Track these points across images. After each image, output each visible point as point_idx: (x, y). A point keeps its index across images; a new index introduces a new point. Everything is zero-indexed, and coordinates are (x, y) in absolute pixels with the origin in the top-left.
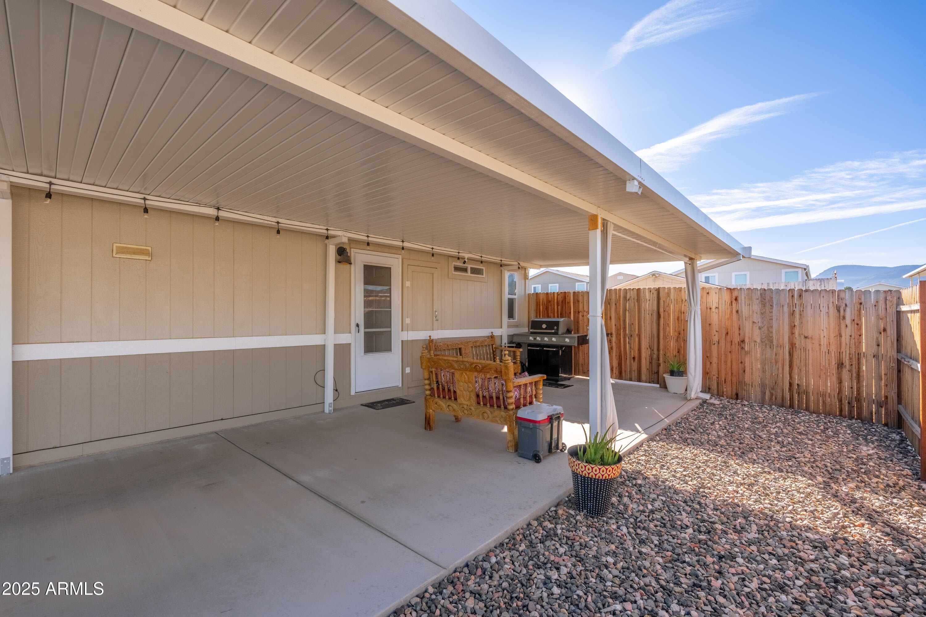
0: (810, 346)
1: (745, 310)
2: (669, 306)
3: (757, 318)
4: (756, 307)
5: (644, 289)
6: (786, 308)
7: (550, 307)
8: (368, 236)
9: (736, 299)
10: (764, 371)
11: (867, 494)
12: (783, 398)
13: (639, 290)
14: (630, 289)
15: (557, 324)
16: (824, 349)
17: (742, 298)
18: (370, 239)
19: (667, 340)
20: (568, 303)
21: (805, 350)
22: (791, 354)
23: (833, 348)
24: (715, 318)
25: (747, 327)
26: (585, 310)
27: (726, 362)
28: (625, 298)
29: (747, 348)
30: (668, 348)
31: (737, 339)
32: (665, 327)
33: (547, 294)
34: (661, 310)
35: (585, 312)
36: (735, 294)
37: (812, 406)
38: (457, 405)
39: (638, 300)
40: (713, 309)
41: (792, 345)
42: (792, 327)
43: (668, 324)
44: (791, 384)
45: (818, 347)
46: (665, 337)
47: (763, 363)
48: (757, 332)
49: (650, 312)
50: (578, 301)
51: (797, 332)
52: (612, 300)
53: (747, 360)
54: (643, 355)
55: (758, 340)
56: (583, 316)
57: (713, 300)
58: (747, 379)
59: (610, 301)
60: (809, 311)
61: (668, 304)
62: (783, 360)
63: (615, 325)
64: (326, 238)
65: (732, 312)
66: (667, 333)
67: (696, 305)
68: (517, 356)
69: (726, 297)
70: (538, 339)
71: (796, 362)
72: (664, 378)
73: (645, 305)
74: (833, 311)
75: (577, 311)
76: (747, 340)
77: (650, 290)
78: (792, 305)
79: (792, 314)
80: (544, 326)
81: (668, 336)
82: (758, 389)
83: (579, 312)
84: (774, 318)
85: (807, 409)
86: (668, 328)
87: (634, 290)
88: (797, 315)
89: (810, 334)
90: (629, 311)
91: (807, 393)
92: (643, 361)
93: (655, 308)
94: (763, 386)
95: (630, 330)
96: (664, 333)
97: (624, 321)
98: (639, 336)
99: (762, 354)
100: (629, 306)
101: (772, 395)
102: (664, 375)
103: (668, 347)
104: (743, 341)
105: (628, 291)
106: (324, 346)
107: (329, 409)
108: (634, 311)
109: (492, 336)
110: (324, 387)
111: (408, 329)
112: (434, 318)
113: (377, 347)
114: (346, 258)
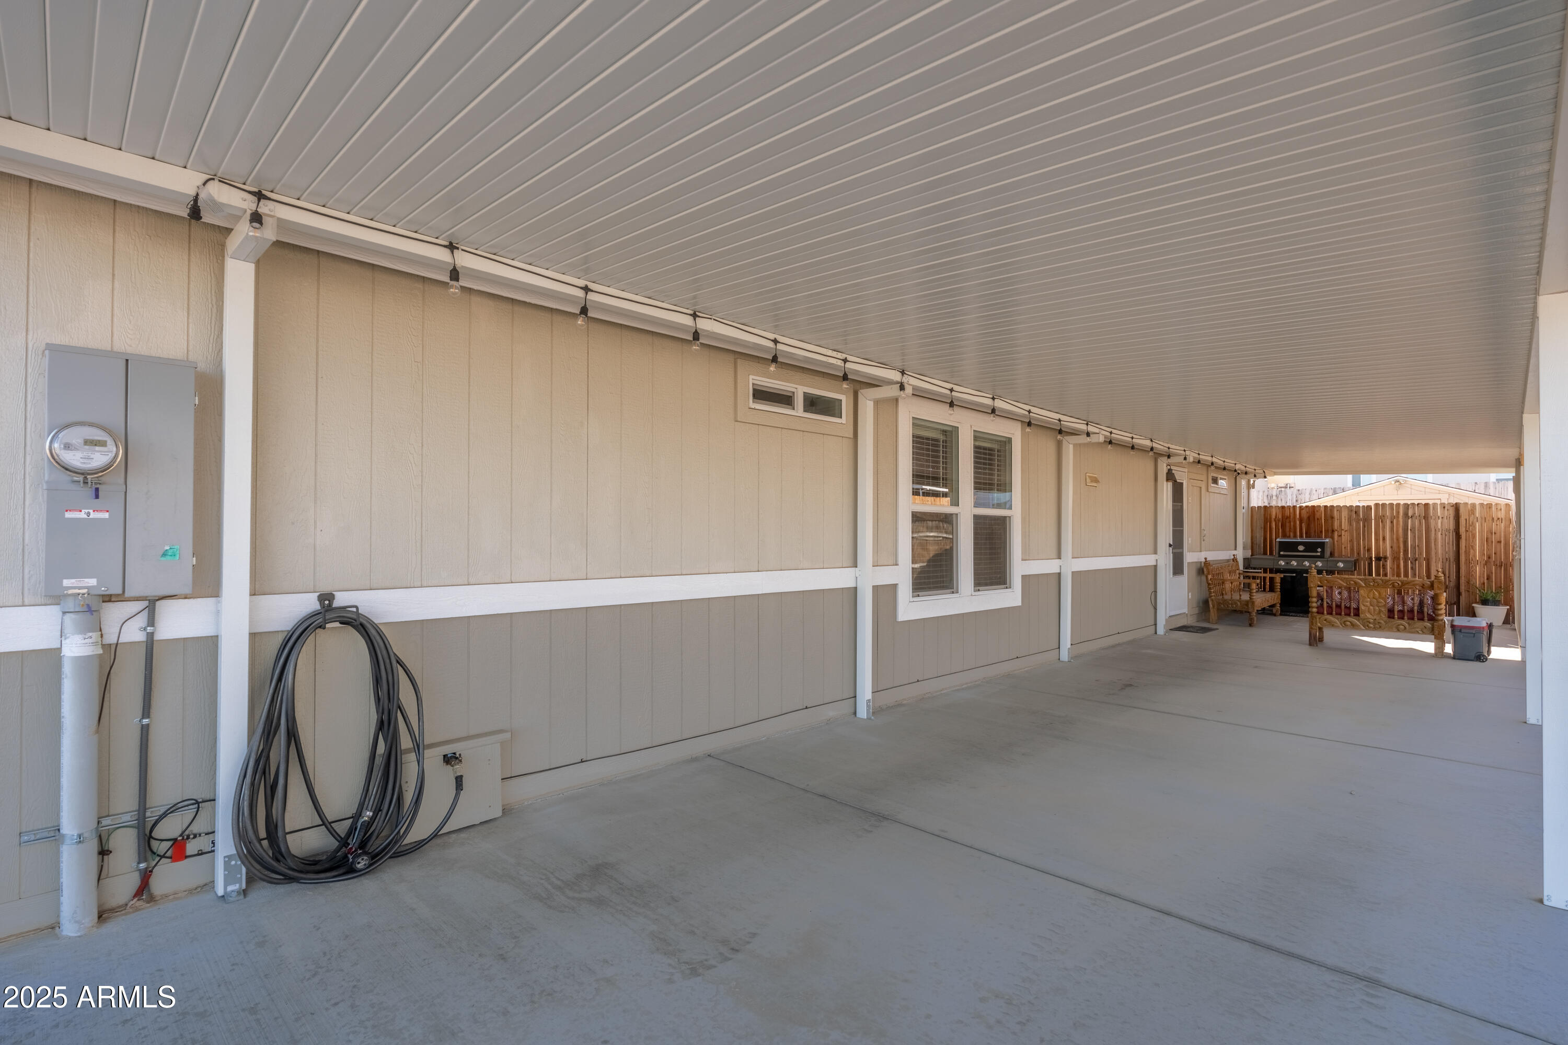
2: (1473, 525)
5: (1435, 504)
7: (1288, 524)
8: (1199, 454)
13: (1426, 505)
14: (1413, 504)
15: (1322, 545)
18: (1201, 457)
19: (1471, 565)
20: (1318, 519)
26: (1343, 528)
28: (1406, 515)
30: (1473, 575)
32: (1468, 550)
33: (1283, 507)
34: (1462, 530)
35: (1343, 531)
38: (1358, 620)
39: (1426, 517)
43: (1472, 546)
46: (1468, 562)
49: (1444, 532)
50: (1332, 518)
52: (1386, 518)
56: (1340, 536)
59: (1382, 518)
61: (1472, 523)
63: (1392, 547)
64: (1168, 458)
66: (1471, 556)
68: (1277, 583)
70: (1294, 563)
72: (1473, 607)
73: (1437, 524)
75: (1330, 529)
77: (1444, 506)
80: (1301, 548)
81: (1472, 560)
83: (1333, 531)
86: (1472, 551)
87: (1420, 505)
90: (1413, 530)
93: (1452, 527)
95: (1414, 553)
96: (1466, 556)
97: (1405, 542)
98: (1428, 560)
100: (1412, 525)
102: (1474, 605)
103: (1473, 573)
105: (1410, 506)
106: (1156, 567)
107: (1161, 630)
108: (1420, 531)
109: (1235, 560)
110: (1155, 609)
111: (1191, 550)
112: (1202, 538)
113: (1178, 568)
114: (1170, 476)
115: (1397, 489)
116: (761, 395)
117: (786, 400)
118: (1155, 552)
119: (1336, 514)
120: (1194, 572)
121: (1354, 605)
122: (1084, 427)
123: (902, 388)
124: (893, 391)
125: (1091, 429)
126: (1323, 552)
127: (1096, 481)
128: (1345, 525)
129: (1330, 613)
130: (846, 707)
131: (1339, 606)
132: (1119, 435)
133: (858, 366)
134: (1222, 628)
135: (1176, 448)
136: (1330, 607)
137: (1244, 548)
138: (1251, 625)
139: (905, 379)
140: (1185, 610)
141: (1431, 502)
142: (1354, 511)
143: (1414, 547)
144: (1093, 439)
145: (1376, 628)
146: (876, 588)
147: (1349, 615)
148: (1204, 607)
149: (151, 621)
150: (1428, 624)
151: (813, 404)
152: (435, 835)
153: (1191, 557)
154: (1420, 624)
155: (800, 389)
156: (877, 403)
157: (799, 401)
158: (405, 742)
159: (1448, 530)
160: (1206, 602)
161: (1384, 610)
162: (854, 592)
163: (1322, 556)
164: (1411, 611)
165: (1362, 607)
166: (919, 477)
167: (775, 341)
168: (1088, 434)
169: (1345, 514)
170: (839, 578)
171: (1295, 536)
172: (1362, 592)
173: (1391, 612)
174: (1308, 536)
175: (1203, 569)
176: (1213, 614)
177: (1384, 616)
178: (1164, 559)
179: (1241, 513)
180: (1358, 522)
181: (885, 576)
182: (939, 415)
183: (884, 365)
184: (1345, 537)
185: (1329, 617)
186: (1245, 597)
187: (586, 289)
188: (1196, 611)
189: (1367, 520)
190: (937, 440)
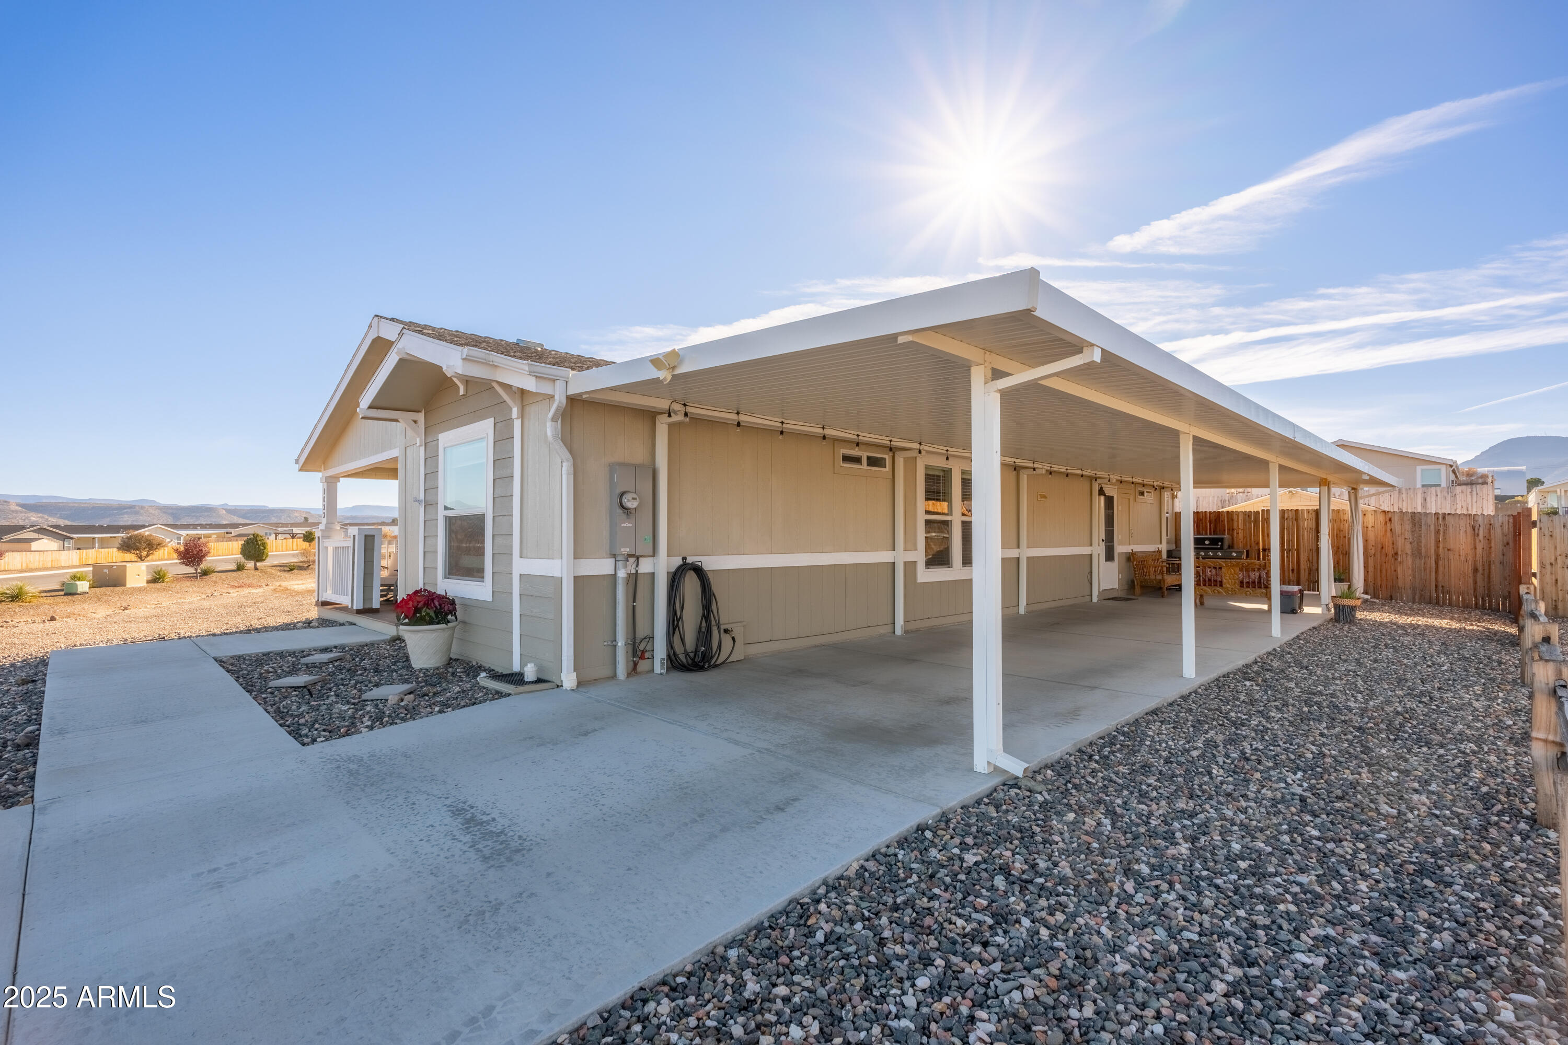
0: (1452, 557)
1: (1398, 529)
3: (1408, 535)
4: (1408, 527)
5: (1302, 510)
6: (1432, 527)
8: (1121, 477)
9: (1390, 520)
10: (1414, 577)
11: (1472, 625)
12: (1430, 597)
13: (1297, 510)
15: (1222, 540)
16: (1463, 558)
17: (1396, 519)
18: (1123, 478)
21: (1448, 559)
22: (1437, 563)
23: (1470, 557)
24: (1371, 535)
25: (1400, 543)
27: (1381, 571)
29: (1399, 559)
31: (1391, 552)
36: (1389, 515)
37: (1454, 603)
39: (1297, 519)
40: (1370, 528)
41: (1438, 556)
42: (1438, 542)
44: (1436, 586)
45: (1457, 557)
47: (1413, 570)
48: (1408, 546)
49: (1309, 530)
50: (1232, 520)
51: (1441, 546)
53: (1400, 570)
54: (1302, 567)
55: (1409, 553)
57: (1370, 520)
58: (1400, 584)
60: (1451, 530)
62: (1431, 568)
64: (1097, 480)
65: (1386, 531)
67: (1358, 525)
69: (1381, 518)
71: (1441, 569)
73: (1304, 524)
74: (1469, 530)
76: (1400, 553)
77: (1308, 511)
78: (1437, 525)
79: (1437, 532)
80: (1207, 542)
82: (1410, 592)
84: (1423, 535)
85: (1450, 604)
88: (1442, 532)
89: (1452, 547)
90: (1288, 529)
91: (1449, 592)
92: (1302, 572)
93: (1314, 527)
94: (1414, 589)
95: (1288, 545)
98: (1298, 550)
99: (1413, 563)
101: (1421, 595)
104: (1396, 554)
106: (1091, 555)
107: (1095, 599)
108: (1293, 530)
109: (1160, 552)
110: (1091, 584)
111: (1121, 544)
112: (1130, 535)
113: (1110, 556)
114: (1101, 492)
115: (1291, 498)
116: (846, 459)
117: (857, 460)
118: (1091, 545)
119: (1235, 517)
120: (1124, 559)
121: (1219, 579)
122: (1031, 465)
123: (920, 452)
124: (915, 454)
125: (1036, 466)
126: (1222, 545)
127: (1045, 497)
128: (1241, 526)
129: (1205, 585)
130: (888, 629)
131: (1210, 580)
132: (1055, 468)
133: (897, 443)
134: (1141, 599)
135: (1099, 474)
136: (1204, 581)
137: (1168, 543)
138: (1163, 597)
139: (922, 447)
140: (1116, 586)
141: (1300, 508)
142: (1247, 515)
143: (1288, 541)
144: (1038, 471)
145: (1233, 595)
146: (905, 563)
147: (1216, 585)
148: (1131, 586)
149: (637, 566)
150: (1264, 591)
151: (873, 462)
152: (723, 663)
153: (1121, 549)
154: (1259, 591)
155: (864, 455)
156: (905, 459)
157: (864, 461)
158: (713, 623)
159: (1311, 529)
160: (1133, 582)
161: (1238, 582)
162: (893, 564)
163: (1221, 548)
164: (1254, 582)
165: (1224, 581)
166: (928, 492)
167: (858, 435)
168: (1034, 469)
169: (1241, 517)
170: (884, 557)
171: (1206, 534)
172: (1223, 570)
173: (1242, 582)
174: (1215, 533)
175: (1130, 558)
176: (1137, 589)
177: (1237, 586)
178: (1099, 550)
179: (1164, 516)
180: (1250, 523)
181: (911, 556)
182: (940, 463)
183: (911, 440)
184: (1241, 535)
185: (1204, 588)
186: (1159, 577)
187: (782, 423)
188: (1126, 587)
189: (1256, 521)
190: (939, 476)
